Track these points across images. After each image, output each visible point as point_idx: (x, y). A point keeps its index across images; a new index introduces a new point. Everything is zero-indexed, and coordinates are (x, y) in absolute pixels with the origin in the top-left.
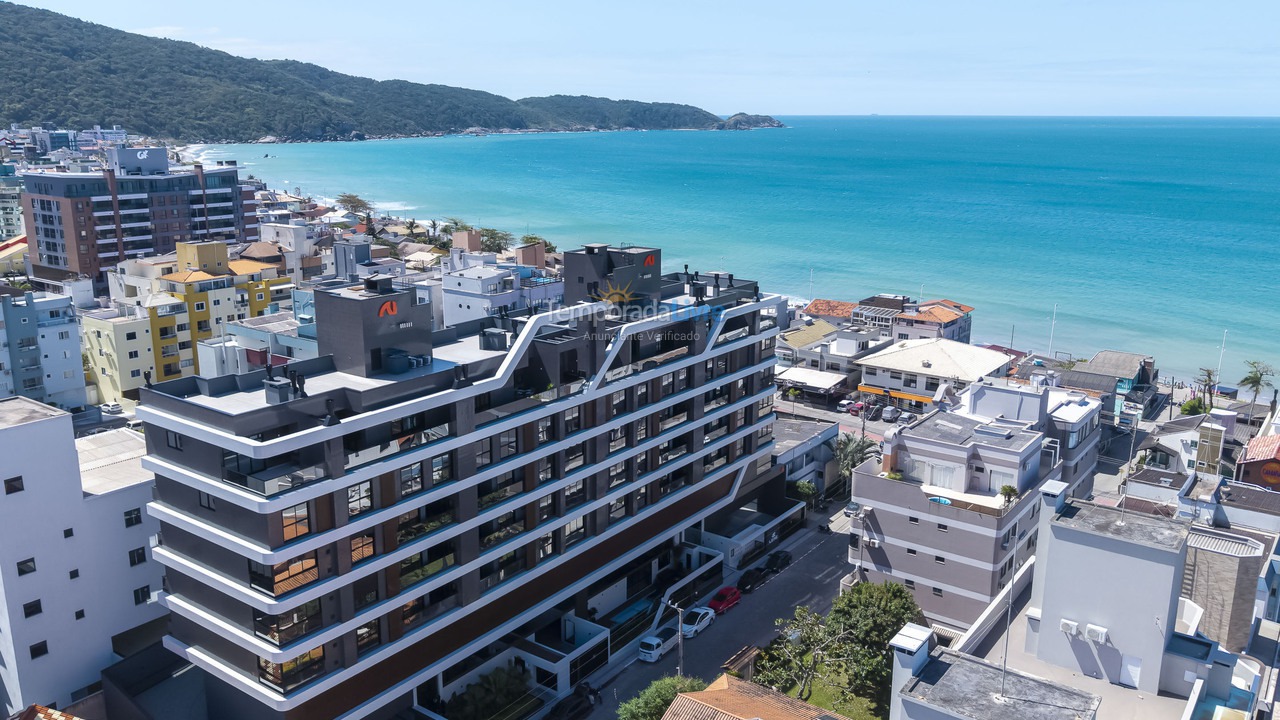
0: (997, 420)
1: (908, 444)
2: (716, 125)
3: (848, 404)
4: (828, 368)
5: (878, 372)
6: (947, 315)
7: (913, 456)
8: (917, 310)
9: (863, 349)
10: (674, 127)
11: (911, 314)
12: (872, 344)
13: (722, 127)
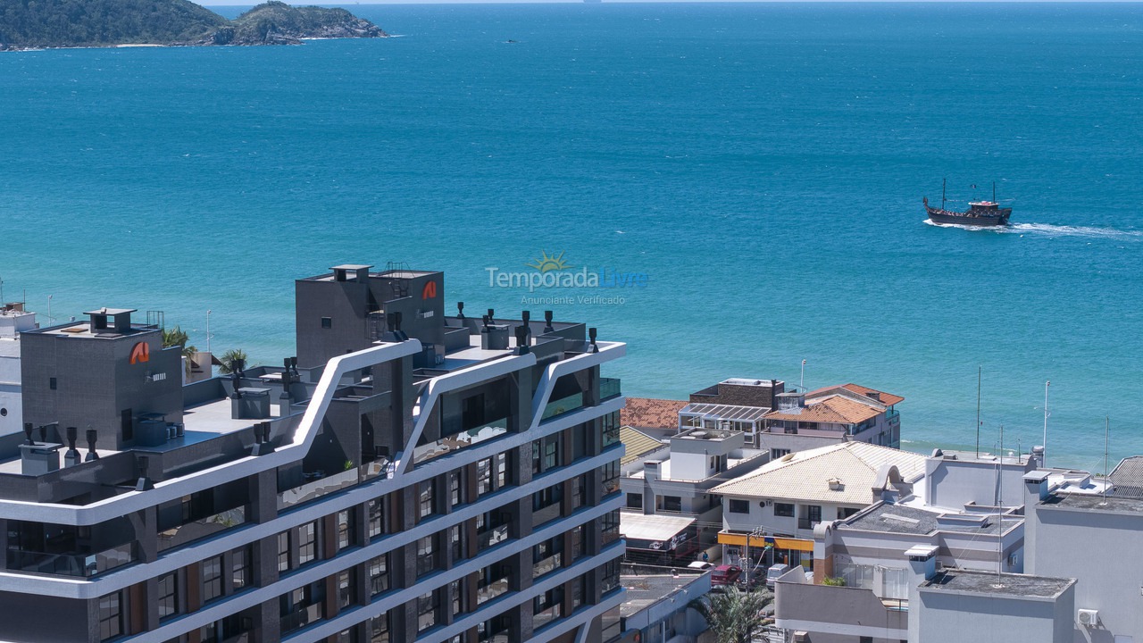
0: (967, 508)
1: (848, 542)
2: (211, 31)
3: (704, 567)
4: (659, 507)
5: (753, 507)
6: (858, 411)
7: (856, 560)
8: (802, 405)
9: (717, 471)
10: (104, 39)
11: (789, 412)
12: (731, 463)
13: (225, 38)
